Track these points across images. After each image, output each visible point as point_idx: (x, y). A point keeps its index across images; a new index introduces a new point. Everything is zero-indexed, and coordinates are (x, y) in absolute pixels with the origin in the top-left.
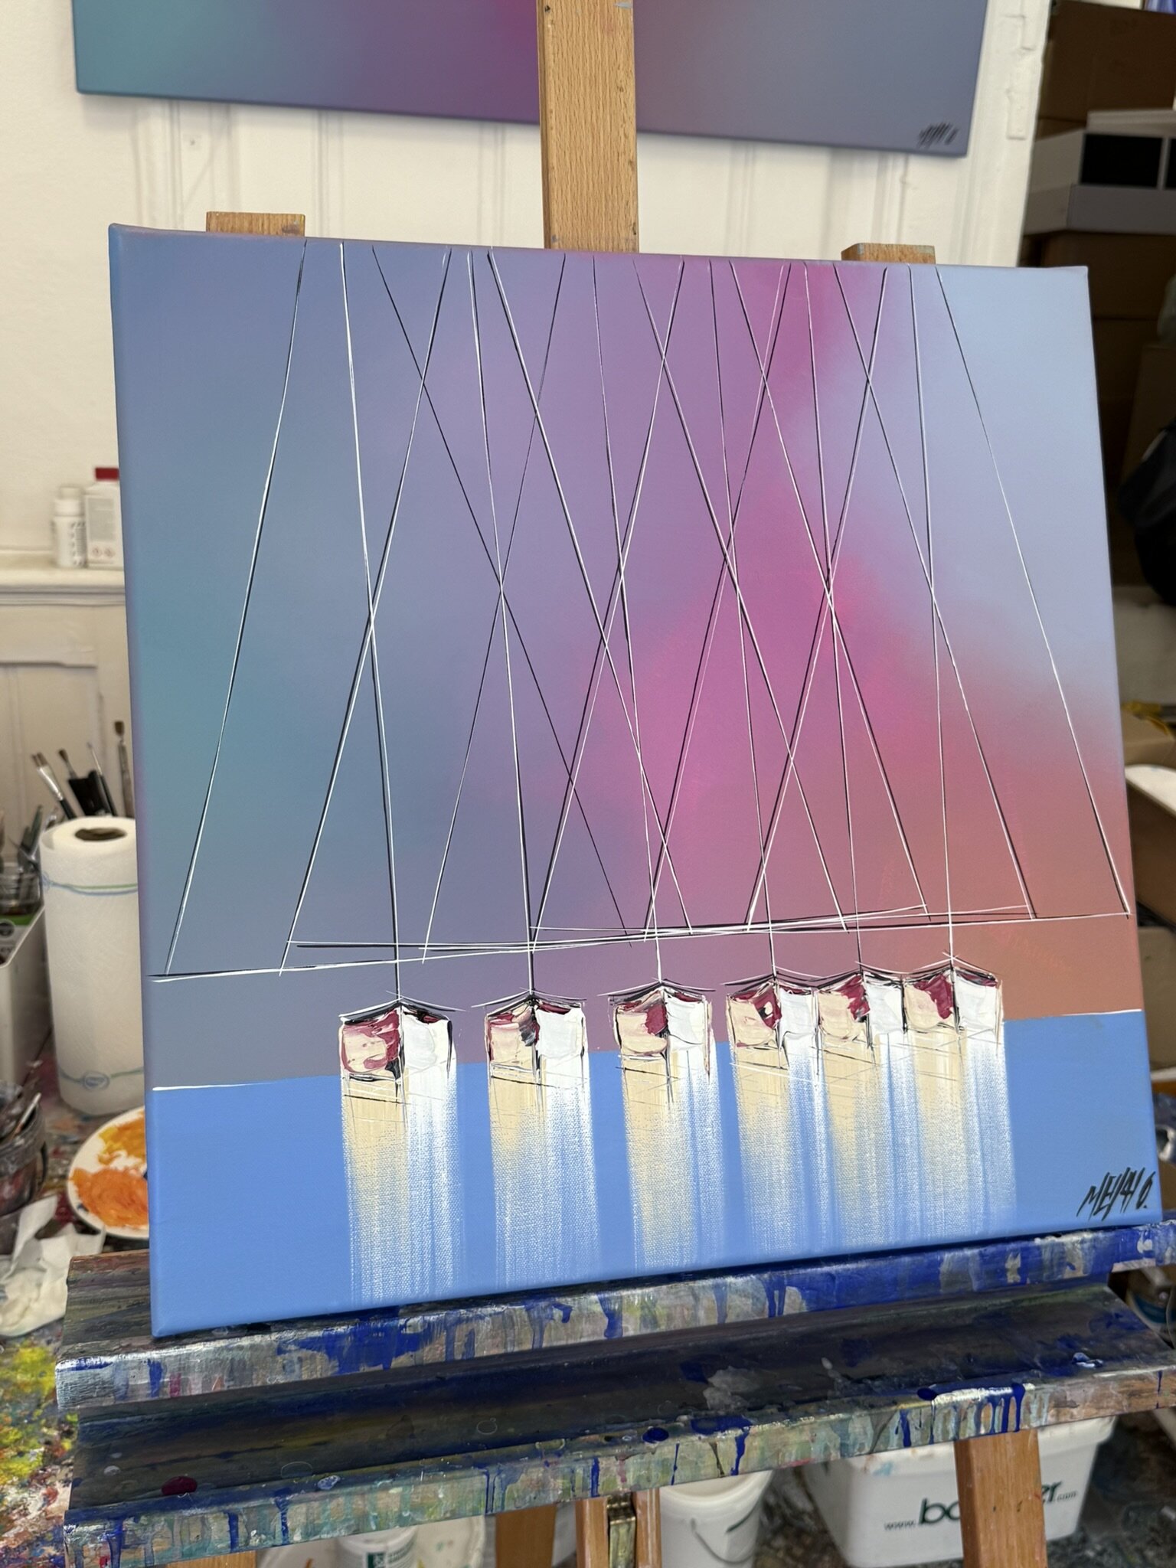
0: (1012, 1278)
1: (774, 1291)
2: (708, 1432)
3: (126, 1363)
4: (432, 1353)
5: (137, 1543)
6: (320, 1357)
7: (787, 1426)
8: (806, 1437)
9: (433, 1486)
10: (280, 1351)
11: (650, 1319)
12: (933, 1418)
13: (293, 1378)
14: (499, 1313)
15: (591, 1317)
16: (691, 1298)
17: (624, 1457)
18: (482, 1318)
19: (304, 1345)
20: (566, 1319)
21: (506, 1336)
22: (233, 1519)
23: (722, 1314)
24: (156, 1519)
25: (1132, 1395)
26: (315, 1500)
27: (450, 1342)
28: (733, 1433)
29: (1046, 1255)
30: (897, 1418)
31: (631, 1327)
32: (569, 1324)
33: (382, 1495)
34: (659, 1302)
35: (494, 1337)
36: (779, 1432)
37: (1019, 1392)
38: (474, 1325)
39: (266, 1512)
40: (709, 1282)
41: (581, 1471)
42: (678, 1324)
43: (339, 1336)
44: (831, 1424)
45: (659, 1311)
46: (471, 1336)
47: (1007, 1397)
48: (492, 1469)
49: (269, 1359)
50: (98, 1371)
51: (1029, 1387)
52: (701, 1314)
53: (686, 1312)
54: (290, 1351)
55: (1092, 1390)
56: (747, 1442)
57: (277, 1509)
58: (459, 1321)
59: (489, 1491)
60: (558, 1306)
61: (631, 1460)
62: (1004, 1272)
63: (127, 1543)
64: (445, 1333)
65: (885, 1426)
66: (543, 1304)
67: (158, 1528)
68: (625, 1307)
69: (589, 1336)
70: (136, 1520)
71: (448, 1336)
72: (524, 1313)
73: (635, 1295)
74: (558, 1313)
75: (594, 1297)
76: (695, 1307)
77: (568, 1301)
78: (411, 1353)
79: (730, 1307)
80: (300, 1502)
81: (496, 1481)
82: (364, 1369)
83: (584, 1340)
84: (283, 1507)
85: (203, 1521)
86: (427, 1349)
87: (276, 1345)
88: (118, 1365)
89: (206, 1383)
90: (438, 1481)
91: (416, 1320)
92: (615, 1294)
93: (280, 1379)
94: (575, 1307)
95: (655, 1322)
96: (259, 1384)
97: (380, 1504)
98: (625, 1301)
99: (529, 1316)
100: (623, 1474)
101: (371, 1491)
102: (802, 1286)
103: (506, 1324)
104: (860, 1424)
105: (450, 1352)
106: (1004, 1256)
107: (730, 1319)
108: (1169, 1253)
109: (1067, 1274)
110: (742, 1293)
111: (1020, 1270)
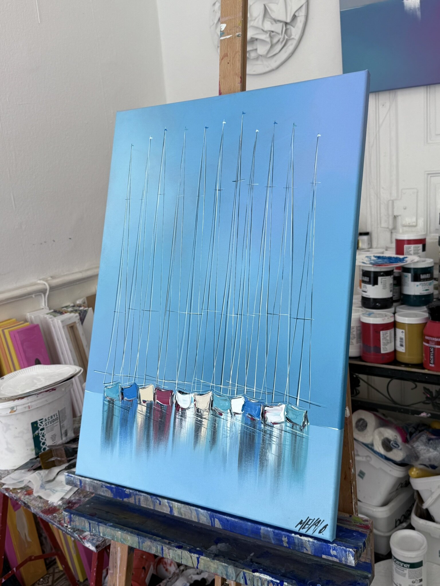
1: (211, 517)
2: (190, 552)
3: (75, 477)
4: (132, 500)
5: (74, 521)
6: (109, 491)
7: (210, 560)
8: (216, 566)
9: (127, 535)
10: (102, 487)
12: (254, 579)
13: (105, 495)
14: (145, 496)
15: (166, 506)
16: (190, 511)
17: (169, 549)
18: (141, 495)
19: (107, 487)
20: (160, 504)
21: (147, 503)
22: (90, 524)
23: (199, 520)
24: (77, 517)
26: (104, 527)
27: (135, 499)
28: (196, 555)
29: (296, 541)
30: (242, 574)
31: (176, 514)
32: (161, 505)
33: (118, 532)
34: (182, 509)
35: (144, 502)
36: (208, 561)
37: (282, 584)
38: (139, 497)
39: (95, 525)
40: (194, 508)
41: (159, 548)
42: (187, 517)
43: (112, 488)
44: (222, 565)
45: (182, 511)
46: (139, 499)
47: (277, 584)
48: (139, 537)
49: (100, 488)
50: (71, 477)
51: (285, 584)
52: (193, 517)
53: (189, 515)
54: (104, 487)
56: (200, 560)
57: (97, 526)
58: (136, 494)
59: (139, 542)
60: (158, 500)
61: (171, 550)
62: (282, 541)
63: (72, 520)
64: (134, 496)
65: (238, 575)
66: (154, 497)
67: (77, 519)
68: (173, 506)
69: (166, 511)
70: (74, 515)
71: (134, 497)
72: (150, 498)
73: (176, 504)
74: (158, 502)
75: (166, 501)
76: (191, 514)
77: (160, 499)
78: (127, 499)
79: (200, 518)
80: (101, 526)
81: (140, 540)
83: (165, 512)
84: (99, 525)
85: (85, 522)
86: (130, 499)
87: (101, 484)
88: (74, 478)
89: (90, 489)
90: (128, 534)
91: (127, 490)
92: (171, 502)
93: (102, 494)
94: (162, 501)
95: (181, 514)
96: (99, 493)
97: (117, 534)
98: (173, 505)
99: (151, 499)
100: (169, 553)
101: (115, 530)
102: (220, 520)
103: (146, 500)
104: (231, 570)
105: (135, 502)
106: (281, 535)
107: (201, 522)
108: (343, 559)
109: (305, 551)
110: (203, 515)
111: (288, 543)
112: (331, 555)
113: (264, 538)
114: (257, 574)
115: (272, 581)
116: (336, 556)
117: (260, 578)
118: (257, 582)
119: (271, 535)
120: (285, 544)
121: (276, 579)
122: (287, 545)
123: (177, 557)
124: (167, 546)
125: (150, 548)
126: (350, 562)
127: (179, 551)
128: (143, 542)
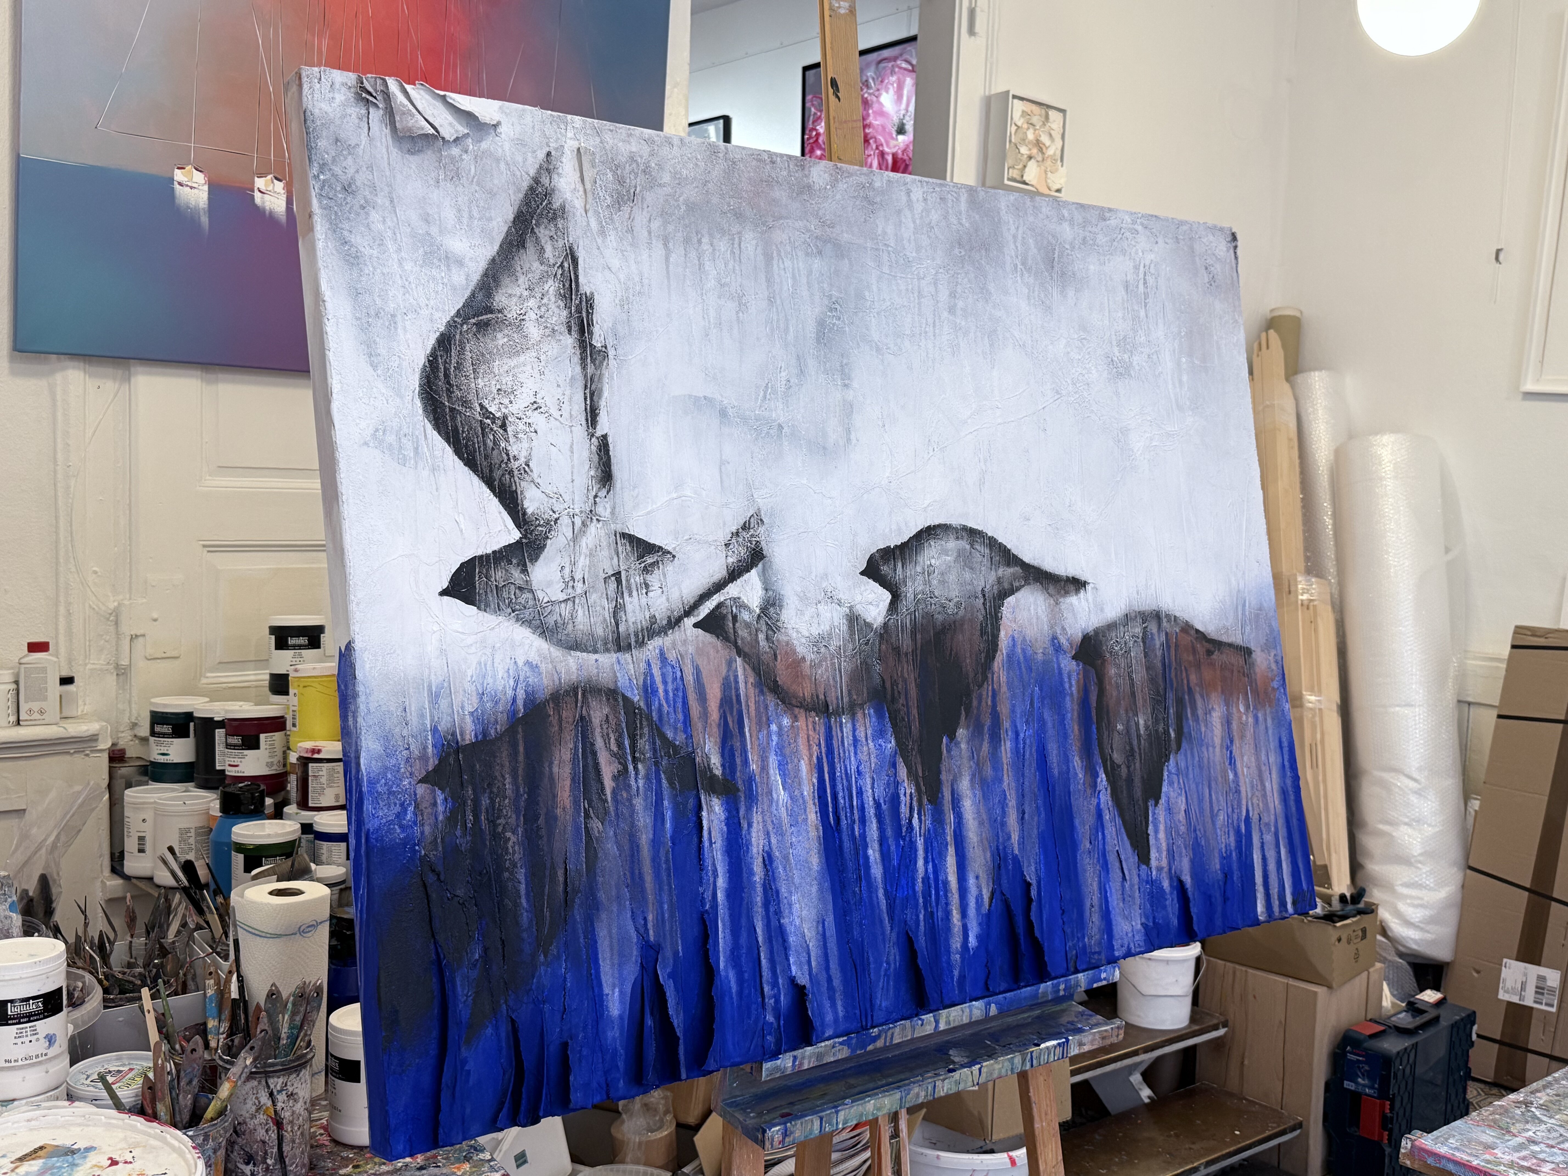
0: (1062, 993)
1: (988, 1004)
2: (970, 1067)
3: (785, 1057)
4: (880, 1043)
5: (792, 1133)
6: (846, 1048)
7: (994, 1062)
8: (1000, 1066)
9: (884, 1099)
10: (833, 1047)
11: (948, 1022)
12: (1040, 1054)
13: (837, 1058)
14: (902, 1024)
15: (930, 1022)
16: (962, 1011)
17: (943, 1080)
19: (841, 1043)
20: (922, 1025)
21: (904, 1033)
22: (821, 1119)
23: (971, 1018)
24: (798, 1122)
25: (1103, 1038)
27: (886, 1038)
28: (978, 1066)
29: (1073, 983)
30: (1029, 1055)
31: (942, 1026)
33: (867, 1104)
35: (900, 1034)
36: (992, 1065)
37: (1068, 1040)
38: (894, 1029)
39: (832, 1116)
40: (968, 1004)
41: (930, 1088)
42: (956, 1024)
43: (852, 1038)
44: (1008, 1059)
45: (951, 1018)
46: (893, 1034)
47: (1063, 1043)
48: (902, 1089)
49: (829, 1051)
51: (1070, 1038)
52: (964, 1017)
55: (1089, 1038)
56: (982, 1070)
58: (890, 1028)
59: (901, 1099)
60: (920, 1019)
61: (946, 1081)
62: (1059, 990)
63: (788, 1133)
65: (1024, 1059)
66: (915, 1019)
68: (941, 1016)
69: (929, 1031)
70: (792, 1123)
73: (945, 1011)
74: (920, 1022)
75: (932, 1015)
76: (963, 1015)
80: (842, 1110)
81: (904, 1094)
82: (858, 1052)
83: (927, 1033)
84: (837, 1112)
85: (812, 1121)
87: (832, 1044)
88: (782, 1058)
89: (809, 1062)
90: (886, 1097)
91: (876, 1030)
92: (938, 1012)
93: (833, 1059)
94: (926, 1018)
95: (950, 1024)
96: (826, 1062)
100: (943, 1087)
101: (865, 1103)
102: (996, 1002)
103: (904, 1028)
104: (1018, 1059)
105: (885, 1042)
106: (1058, 984)
107: (973, 1019)
108: (1111, 978)
110: (977, 1008)
111: (1064, 990)
112: (1101, 980)
114: (1043, 1046)
115: (1059, 1044)
116: (1105, 979)
117: (1047, 1048)
119: (1050, 990)
121: (1060, 1039)
122: (1065, 993)
123: (953, 1087)
124: (941, 1078)
125: (919, 1096)
126: (1116, 978)
127: (956, 1075)
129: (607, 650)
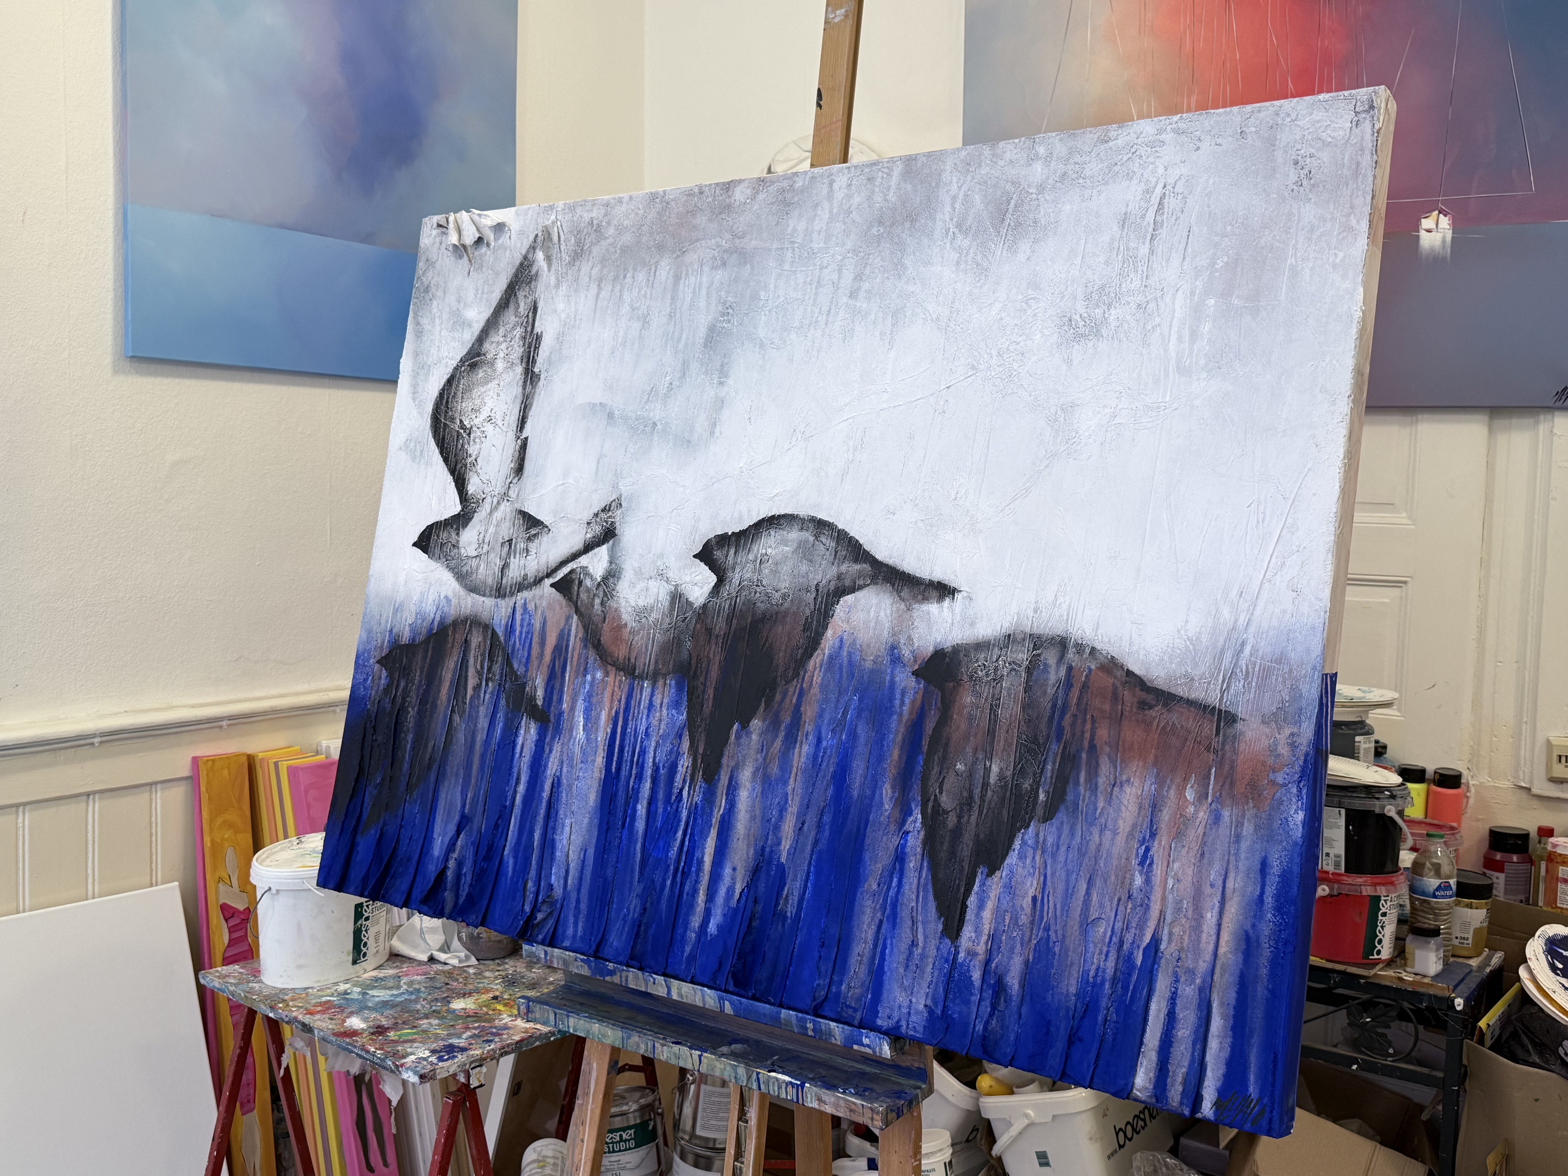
1: (721, 999)
4: (616, 979)
5: (532, 1012)
6: (586, 967)
7: (716, 1059)
8: (722, 1067)
9: (607, 1029)
10: (576, 960)
11: (681, 995)
12: (768, 1081)
14: (634, 971)
15: (661, 985)
16: (693, 991)
17: (663, 1045)
18: (629, 971)
19: (582, 960)
20: (654, 983)
21: (637, 982)
22: (555, 1014)
23: (704, 1004)
24: (537, 1005)
25: (851, 1110)
26: (577, 1018)
27: (621, 977)
28: (697, 1053)
29: (823, 1028)
30: (755, 1074)
31: (675, 997)
33: (593, 1025)
34: (683, 988)
35: (633, 981)
36: (713, 1060)
37: (802, 1086)
39: (563, 1016)
40: (699, 987)
41: (650, 1044)
42: (689, 1001)
43: (590, 961)
44: (731, 1065)
45: (683, 993)
46: (627, 977)
47: (797, 1085)
48: (624, 1031)
51: (807, 1085)
52: (697, 1000)
53: (692, 997)
55: (832, 1100)
56: (702, 1058)
57: (566, 1017)
59: (623, 1039)
60: (652, 976)
61: (664, 1048)
62: (807, 1028)
63: (530, 1010)
65: (750, 1076)
67: (538, 1008)
68: (672, 986)
69: (661, 993)
70: (533, 1003)
71: (620, 974)
72: (641, 974)
73: (675, 982)
74: (652, 980)
75: (662, 978)
76: (695, 996)
77: (654, 975)
78: (610, 977)
79: (707, 1001)
80: (572, 1017)
81: (625, 1036)
82: (598, 977)
83: (660, 995)
84: (568, 1016)
85: (548, 1011)
86: (615, 977)
87: (574, 957)
88: (536, 947)
89: (558, 964)
90: (609, 1028)
91: (611, 964)
92: (669, 979)
93: (576, 971)
94: (657, 979)
95: (682, 998)
96: (570, 970)
97: (595, 1027)
99: (643, 977)
100: (662, 1052)
101: (590, 1022)
102: (731, 1003)
103: (636, 977)
104: (741, 1070)
105: (621, 981)
106: (805, 1020)
107: (707, 1006)
108: (877, 1050)
109: (833, 1041)
110: (710, 997)
111: (813, 1030)
112: (863, 1045)
113: (785, 1025)
114: (773, 1074)
115: (791, 1083)
116: (868, 1046)
117: (777, 1079)
118: (773, 1085)
119: (794, 1021)
120: (810, 1033)
121: (796, 1079)
122: (813, 1034)
123: (673, 1058)
124: (661, 1042)
125: (638, 1046)
126: (886, 1053)
127: (676, 1048)
128: (629, 1038)
129: (491, 596)
